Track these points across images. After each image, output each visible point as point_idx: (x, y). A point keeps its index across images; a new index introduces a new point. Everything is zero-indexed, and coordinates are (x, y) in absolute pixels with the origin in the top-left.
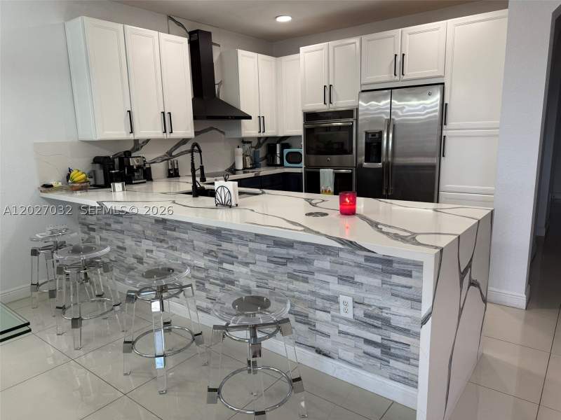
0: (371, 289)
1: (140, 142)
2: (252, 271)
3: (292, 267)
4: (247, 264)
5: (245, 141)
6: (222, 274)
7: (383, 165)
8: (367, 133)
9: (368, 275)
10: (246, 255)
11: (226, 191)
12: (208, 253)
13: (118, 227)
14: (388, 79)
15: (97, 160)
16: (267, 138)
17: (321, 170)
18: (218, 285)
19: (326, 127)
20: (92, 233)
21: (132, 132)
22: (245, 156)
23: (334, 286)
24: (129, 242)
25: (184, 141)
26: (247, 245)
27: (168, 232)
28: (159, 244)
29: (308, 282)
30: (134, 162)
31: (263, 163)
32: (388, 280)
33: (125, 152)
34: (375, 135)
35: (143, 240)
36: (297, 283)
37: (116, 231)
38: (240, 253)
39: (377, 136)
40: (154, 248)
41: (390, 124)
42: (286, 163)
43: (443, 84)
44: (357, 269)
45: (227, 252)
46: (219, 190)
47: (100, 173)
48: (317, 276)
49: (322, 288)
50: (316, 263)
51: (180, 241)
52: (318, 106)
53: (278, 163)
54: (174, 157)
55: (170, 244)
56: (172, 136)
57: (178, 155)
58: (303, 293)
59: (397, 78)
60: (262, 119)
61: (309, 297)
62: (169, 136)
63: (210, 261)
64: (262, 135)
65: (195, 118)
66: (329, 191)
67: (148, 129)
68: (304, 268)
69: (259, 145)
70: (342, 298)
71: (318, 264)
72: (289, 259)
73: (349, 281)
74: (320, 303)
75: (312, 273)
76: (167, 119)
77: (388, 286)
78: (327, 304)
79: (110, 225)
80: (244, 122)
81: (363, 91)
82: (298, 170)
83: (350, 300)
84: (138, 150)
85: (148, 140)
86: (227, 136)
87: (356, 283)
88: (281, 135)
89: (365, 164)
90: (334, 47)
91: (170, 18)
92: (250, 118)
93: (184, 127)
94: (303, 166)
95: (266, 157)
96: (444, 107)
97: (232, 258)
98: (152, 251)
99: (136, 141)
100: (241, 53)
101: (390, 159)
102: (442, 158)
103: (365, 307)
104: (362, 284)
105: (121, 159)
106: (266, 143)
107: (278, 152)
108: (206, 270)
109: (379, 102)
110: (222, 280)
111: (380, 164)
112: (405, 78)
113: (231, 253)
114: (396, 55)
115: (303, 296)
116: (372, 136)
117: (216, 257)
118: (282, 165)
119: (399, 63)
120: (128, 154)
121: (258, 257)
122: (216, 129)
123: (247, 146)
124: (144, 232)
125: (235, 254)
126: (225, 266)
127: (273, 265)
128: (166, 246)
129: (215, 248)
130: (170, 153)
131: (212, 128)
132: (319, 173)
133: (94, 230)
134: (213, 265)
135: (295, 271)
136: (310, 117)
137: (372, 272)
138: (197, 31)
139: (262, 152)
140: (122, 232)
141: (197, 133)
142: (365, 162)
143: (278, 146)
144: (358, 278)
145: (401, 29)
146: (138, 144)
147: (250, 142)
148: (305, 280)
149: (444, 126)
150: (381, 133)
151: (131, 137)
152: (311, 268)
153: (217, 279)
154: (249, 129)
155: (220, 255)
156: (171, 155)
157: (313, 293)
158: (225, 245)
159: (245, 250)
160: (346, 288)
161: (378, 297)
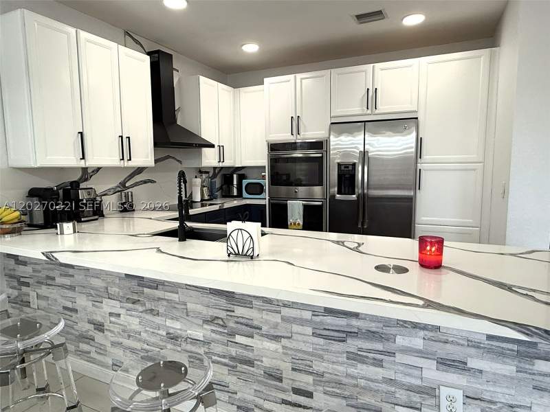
0: (496, 379)
1: (89, 171)
2: (284, 347)
3: (353, 345)
4: (276, 338)
5: (201, 171)
6: (233, 351)
7: (358, 197)
8: (339, 165)
9: (492, 360)
10: (276, 326)
12: (212, 320)
13: (67, 281)
14: (360, 112)
15: (34, 193)
16: (222, 168)
17: (288, 202)
18: (225, 365)
20: (24, 289)
21: (83, 158)
22: (203, 186)
23: (431, 373)
24: (82, 302)
25: (140, 170)
26: (279, 312)
27: (146, 290)
28: (130, 305)
29: (382, 366)
30: (82, 195)
31: (218, 193)
32: (527, 366)
33: (72, 183)
34: (348, 167)
35: (105, 301)
36: (364, 367)
37: (63, 286)
38: (267, 322)
39: (350, 168)
40: (122, 312)
41: (364, 157)
42: (245, 194)
43: (417, 118)
44: (473, 351)
45: (242, 321)
46: (234, 235)
48: (399, 358)
49: (409, 375)
50: (399, 340)
51: (165, 303)
52: (285, 136)
53: (235, 194)
54: (128, 188)
55: (148, 306)
56: (131, 164)
57: (132, 186)
58: (372, 381)
59: (369, 112)
60: (221, 148)
61: (384, 387)
62: (126, 164)
63: (213, 331)
64: (221, 165)
65: (156, 144)
67: (104, 155)
68: (379, 346)
69: (215, 176)
70: (444, 392)
71: (401, 341)
72: (350, 334)
73: (456, 367)
74: (402, 395)
75: (392, 354)
76: (125, 144)
77: (528, 376)
78: (416, 398)
79: (53, 279)
80: (206, 150)
81: (332, 123)
82: (262, 202)
83: (459, 395)
84: (86, 180)
85: (99, 169)
86: (184, 165)
87: (469, 370)
88: (238, 165)
89: (338, 196)
90: (302, 79)
91: (127, 33)
92: (213, 146)
93: (144, 154)
94: (267, 198)
95: (221, 188)
96: (419, 142)
97: (252, 329)
98: (119, 315)
99: (85, 170)
100: (203, 79)
101: (366, 191)
102: (418, 191)
103: (484, 405)
104: (481, 372)
105: (66, 192)
106: (222, 172)
107: (235, 182)
108: (206, 343)
109: (354, 137)
110: (232, 358)
111: (354, 196)
112: (377, 112)
113: (250, 322)
114: (368, 89)
115: (372, 385)
116: (345, 167)
117: (224, 326)
118: (240, 195)
119: (371, 98)
120: (75, 185)
121: (296, 328)
122: (173, 158)
123: (204, 176)
124: (107, 288)
125: (256, 323)
126: (239, 339)
127: (321, 341)
128: (141, 309)
129: (223, 314)
130: (123, 184)
131: (168, 157)
132: (286, 205)
133: (27, 285)
134: (218, 337)
135: (360, 349)
136: (273, 147)
137: (501, 355)
138: (158, 52)
139: (218, 182)
140: (72, 288)
141: (156, 161)
142: (338, 194)
143: (235, 176)
144: (473, 363)
145: (372, 65)
146: (86, 174)
147: (207, 173)
148: (378, 363)
149: (419, 160)
150: (354, 165)
151: (82, 164)
152: (389, 346)
153: (224, 357)
154: (209, 158)
155: (231, 324)
156: (124, 186)
157: (390, 381)
158: (240, 311)
159: (276, 318)
160: (452, 377)
161: (513, 392)
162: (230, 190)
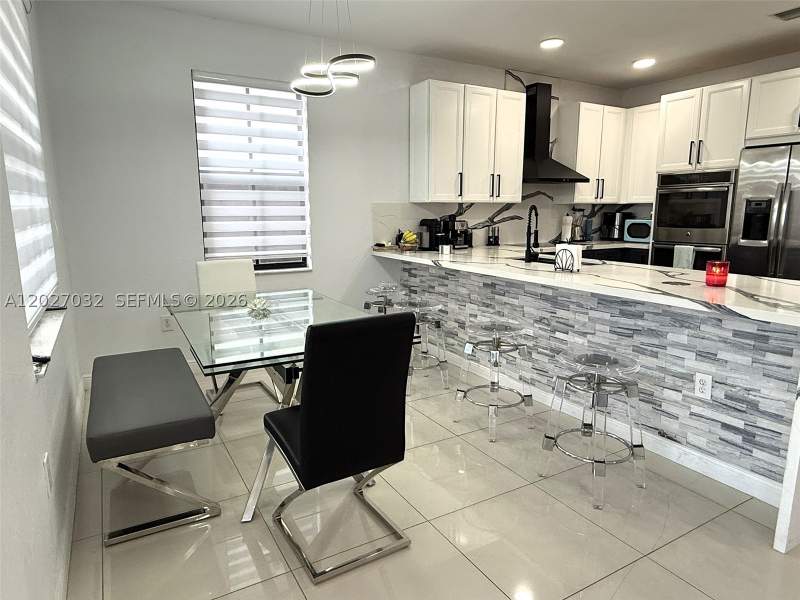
0: (737, 367)
1: (464, 206)
2: (589, 341)
3: (638, 339)
4: (584, 334)
5: (575, 209)
6: (554, 344)
7: (770, 243)
8: (748, 201)
9: (735, 352)
10: (584, 325)
11: (569, 254)
12: (540, 320)
13: (442, 289)
14: (788, 132)
15: (424, 223)
16: (604, 205)
17: (676, 247)
18: (547, 355)
19: (687, 193)
20: (413, 295)
21: (461, 195)
22: (574, 226)
23: (691, 362)
24: (452, 306)
25: (508, 206)
26: (587, 314)
27: (497, 297)
28: (484, 309)
29: (657, 357)
30: (458, 227)
31: (595, 236)
32: (760, 358)
33: (450, 216)
34: (760, 204)
35: (469, 305)
36: (644, 357)
37: (439, 294)
38: (578, 321)
39: (764, 205)
40: (479, 313)
41: (785, 191)
42: (627, 237)
44: (721, 345)
45: (560, 320)
46: (560, 254)
47: (426, 236)
48: (670, 351)
49: (675, 364)
50: (670, 336)
51: (508, 306)
52: (681, 166)
53: (616, 236)
54: (496, 223)
55: (497, 308)
56: (499, 200)
57: (499, 222)
58: (649, 368)
60: (601, 182)
61: (657, 374)
62: (496, 200)
63: (540, 328)
64: (599, 201)
65: (525, 181)
67: (477, 192)
68: (656, 341)
69: (593, 214)
70: (698, 377)
71: (671, 337)
72: (637, 331)
73: (710, 358)
74: (669, 380)
75: (665, 348)
76: (496, 181)
77: (760, 365)
78: (679, 382)
79: (433, 287)
80: (580, 185)
81: (747, 148)
82: (645, 247)
83: (709, 379)
84: (461, 214)
85: (472, 204)
86: (555, 202)
87: (718, 360)
88: (623, 202)
89: (743, 242)
90: (711, 93)
91: (508, 72)
92: (587, 180)
93: (512, 190)
94: (651, 241)
95: (600, 229)
97: (568, 327)
98: (476, 316)
99: (461, 205)
100: (584, 106)
101: (780, 238)
103: (726, 388)
104: (726, 362)
105: (446, 223)
106: (603, 211)
107: (617, 223)
108: (534, 338)
109: (771, 162)
110: (552, 350)
111: (766, 242)
113: (566, 322)
115: (649, 372)
116: (757, 204)
117: (548, 325)
118: (621, 239)
120: (453, 218)
121: (598, 327)
122: (544, 194)
123: (578, 214)
124: (469, 295)
125: (570, 322)
126: (558, 335)
127: (615, 337)
128: (492, 311)
129: (548, 315)
130: (491, 220)
131: (539, 193)
132: (672, 251)
133: (415, 292)
134: (543, 333)
135: (643, 344)
136: (665, 180)
137: (741, 348)
138: (536, 85)
139: (596, 222)
140: (446, 295)
141: (523, 198)
142: (743, 238)
143: (618, 215)
144: (722, 355)
146: (462, 208)
147: (583, 210)
148: (655, 355)
150: (770, 202)
151: (459, 200)
152: (664, 342)
153: (546, 349)
154: (584, 194)
155: (554, 323)
156: (492, 221)
157: (662, 369)
158: (561, 313)
159: (584, 319)
160: (705, 366)
161: (748, 377)
162: (611, 231)
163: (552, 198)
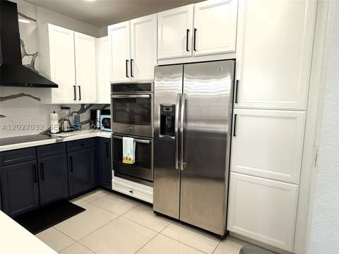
5: (62, 107)
7: (176, 138)
8: (162, 106)
14: (180, 55)
17: (124, 138)
19: (129, 99)
34: (169, 109)
39: (171, 109)
41: (182, 98)
43: (235, 59)
59: (190, 53)
60: (77, 88)
64: (78, 102)
66: (130, 159)
69: (82, 110)
81: (158, 66)
86: (43, 102)
89: (161, 137)
90: (135, 24)
92: (56, 86)
94: (111, 133)
95: (89, 121)
96: (235, 85)
100: (51, 27)
102: (233, 137)
107: (98, 117)
111: (174, 138)
112: (197, 53)
114: (188, 31)
116: (167, 109)
118: (100, 128)
119: (191, 39)
122: (30, 96)
131: (23, 94)
132: (122, 140)
136: (116, 88)
139: (85, 116)
142: (161, 134)
143: (98, 111)
145: (192, 5)
147: (68, 108)
149: (235, 105)
150: (174, 107)
154: (61, 96)
162: (95, 123)
163: (39, 100)
